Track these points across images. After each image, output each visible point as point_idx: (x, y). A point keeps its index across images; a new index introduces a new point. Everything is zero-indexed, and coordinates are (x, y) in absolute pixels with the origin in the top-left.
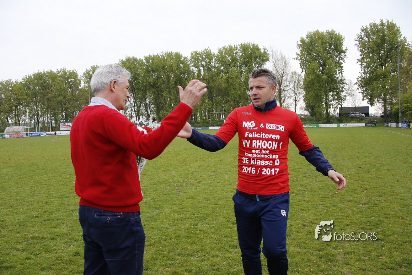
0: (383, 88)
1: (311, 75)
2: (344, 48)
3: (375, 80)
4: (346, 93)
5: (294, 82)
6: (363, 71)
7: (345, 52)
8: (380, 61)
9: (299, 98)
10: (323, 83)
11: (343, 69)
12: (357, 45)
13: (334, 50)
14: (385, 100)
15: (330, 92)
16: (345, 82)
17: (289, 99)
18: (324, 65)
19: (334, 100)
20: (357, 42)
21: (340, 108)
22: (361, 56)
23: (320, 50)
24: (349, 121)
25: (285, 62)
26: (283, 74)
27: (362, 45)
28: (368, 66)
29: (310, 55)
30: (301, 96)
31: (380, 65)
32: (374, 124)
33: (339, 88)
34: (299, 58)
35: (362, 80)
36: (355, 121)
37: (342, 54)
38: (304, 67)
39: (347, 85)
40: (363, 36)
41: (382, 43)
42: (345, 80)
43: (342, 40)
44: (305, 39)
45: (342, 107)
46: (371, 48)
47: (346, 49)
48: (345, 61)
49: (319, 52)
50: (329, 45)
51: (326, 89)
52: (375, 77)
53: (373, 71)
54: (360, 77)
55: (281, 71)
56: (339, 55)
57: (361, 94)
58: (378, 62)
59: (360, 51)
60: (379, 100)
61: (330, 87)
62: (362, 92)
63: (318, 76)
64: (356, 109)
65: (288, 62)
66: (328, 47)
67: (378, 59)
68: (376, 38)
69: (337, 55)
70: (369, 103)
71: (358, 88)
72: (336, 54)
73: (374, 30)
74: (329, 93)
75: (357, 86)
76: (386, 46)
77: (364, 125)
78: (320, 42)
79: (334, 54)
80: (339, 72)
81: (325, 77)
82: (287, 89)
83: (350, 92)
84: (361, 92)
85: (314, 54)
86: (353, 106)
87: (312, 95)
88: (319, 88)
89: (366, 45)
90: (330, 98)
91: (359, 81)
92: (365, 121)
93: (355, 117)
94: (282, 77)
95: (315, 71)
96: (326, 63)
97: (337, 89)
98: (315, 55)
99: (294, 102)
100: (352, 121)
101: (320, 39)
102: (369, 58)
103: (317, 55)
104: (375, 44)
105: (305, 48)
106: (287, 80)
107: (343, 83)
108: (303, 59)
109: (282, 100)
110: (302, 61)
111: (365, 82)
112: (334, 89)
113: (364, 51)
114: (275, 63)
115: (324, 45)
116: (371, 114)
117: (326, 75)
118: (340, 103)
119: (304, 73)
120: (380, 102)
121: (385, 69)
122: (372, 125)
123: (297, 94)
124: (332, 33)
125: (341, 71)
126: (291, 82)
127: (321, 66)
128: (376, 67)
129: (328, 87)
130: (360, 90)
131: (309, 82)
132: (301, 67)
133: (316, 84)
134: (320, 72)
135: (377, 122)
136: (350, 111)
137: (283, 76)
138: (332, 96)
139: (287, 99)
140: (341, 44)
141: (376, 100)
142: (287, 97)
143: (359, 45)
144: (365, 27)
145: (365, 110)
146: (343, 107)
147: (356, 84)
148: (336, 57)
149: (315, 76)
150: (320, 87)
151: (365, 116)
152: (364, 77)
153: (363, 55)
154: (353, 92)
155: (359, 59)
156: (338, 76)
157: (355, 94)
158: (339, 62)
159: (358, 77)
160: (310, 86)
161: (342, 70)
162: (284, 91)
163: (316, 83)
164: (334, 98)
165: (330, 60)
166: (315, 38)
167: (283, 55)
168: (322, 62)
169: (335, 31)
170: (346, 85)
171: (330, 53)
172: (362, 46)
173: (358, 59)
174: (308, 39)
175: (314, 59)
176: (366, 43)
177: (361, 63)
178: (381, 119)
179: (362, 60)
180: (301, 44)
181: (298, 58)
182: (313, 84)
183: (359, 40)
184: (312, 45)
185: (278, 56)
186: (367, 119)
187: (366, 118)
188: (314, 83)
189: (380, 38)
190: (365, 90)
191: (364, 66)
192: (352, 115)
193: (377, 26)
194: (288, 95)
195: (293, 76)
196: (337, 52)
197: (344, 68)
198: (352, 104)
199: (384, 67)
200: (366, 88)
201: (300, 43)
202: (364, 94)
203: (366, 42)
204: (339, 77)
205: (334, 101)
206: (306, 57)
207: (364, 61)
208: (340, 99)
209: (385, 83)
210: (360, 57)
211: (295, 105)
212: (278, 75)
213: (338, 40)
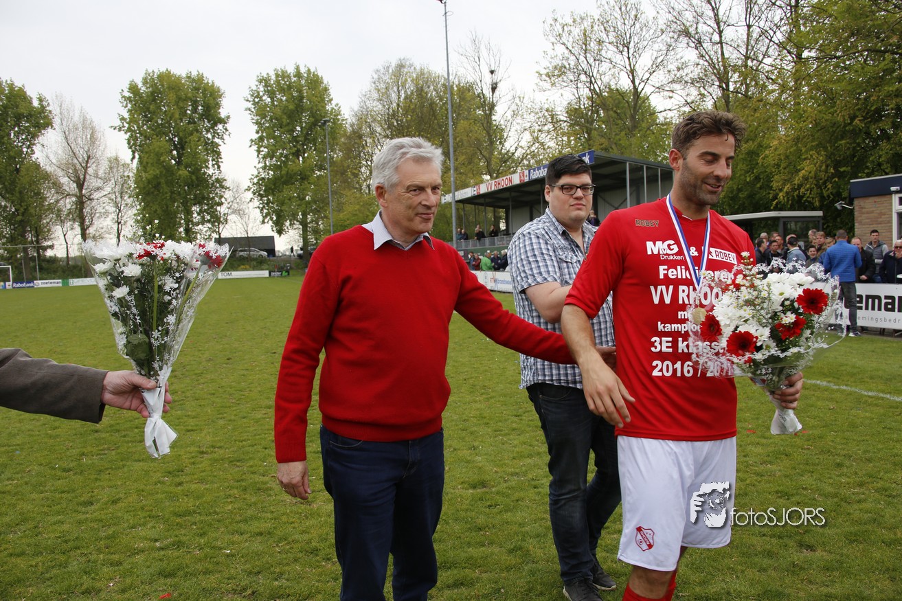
0: (300, 200)
1: (153, 166)
2: (223, 113)
3: (286, 183)
4: (229, 208)
5: (113, 181)
6: (262, 165)
7: (226, 123)
8: (294, 146)
9: (126, 216)
10: (180, 186)
11: (221, 158)
12: (250, 110)
13: (202, 117)
14: (304, 224)
15: (194, 205)
16: (226, 184)
17: (102, 219)
18: (181, 147)
19: (203, 222)
20: (250, 105)
21: (215, 238)
22: (257, 132)
23: (173, 113)
24: (236, 266)
25: (92, 135)
26: (87, 162)
27: (260, 111)
28: (270, 155)
29: (151, 122)
30: (130, 212)
31: (293, 154)
32: (286, 272)
33: (213, 198)
34: (126, 128)
35: (261, 182)
36: (248, 267)
37: (220, 126)
38: (137, 148)
39: (231, 192)
40: (261, 94)
41: (298, 111)
42: (225, 180)
43: (220, 96)
44: (139, 86)
45: (220, 236)
46: (276, 119)
47: (228, 117)
48: (225, 142)
49: (171, 118)
50: (192, 105)
51: (185, 198)
52: (285, 178)
53: (280, 166)
54: (257, 176)
55: (82, 154)
56: (213, 128)
57: (258, 210)
58: (290, 148)
59: (256, 123)
60: (294, 224)
61: (195, 195)
62: (261, 206)
63: (169, 170)
64: (249, 242)
65: (98, 135)
66: (190, 108)
67: (290, 142)
68: (286, 100)
69: (210, 128)
70: (274, 229)
71: (251, 199)
72: (208, 124)
73: (284, 84)
74: (194, 208)
75: (249, 195)
76: (306, 118)
77: (265, 273)
78: (172, 96)
79: (203, 126)
80: (214, 163)
81: (183, 172)
82: (96, 195)
83: (236, 205)
84: (259, 207)
85: (160, 122)
86: (243, 236)
87: (156, 211)
88: (171, 197)
89: (269, 112)
90: (196, 217)
91: (254, 184)
92: (268, 265)
93: (247, 258)
94: (86, 168)
95: (162, 159)
96: (186, 142)
97: (208, 199)
98: (161, 124)
99: (115, 227)
100: (242, 267)
101: (173, 89)
102: (274, 138)
103: (167, 123)
104: (285, 111)
105: (139, 106)
106: (97, 176)
107: (222, 187)
108: (135, 131)
109: (87, 223)
110: (132, 135)
111: (265, 186)
112: (204, 198)
113: (264, 124)
114: (67, 133)
115: (181, 104)
116: (279, 251)
117: (186, 168)
118: (217, 230)
119: (136, 161)
120: (295, 227)
121: (303, 162)
122: (281, 274)
123: (122, 208)
124: (198, 79)
125: (218, 161)
126: (106, 180)
127: (176, 148)
128: (286, 156)
129: (190, 195)
130: (257, 203)
131: (149, 182)
132: (130, 148)
133: (164, 188)
134: (173, 162)
135: (291, 268)
136: (238, 246)
137: (89, 165)
138: (199, 214)
139: (98, 217)
140: (218, 105)
141: (288, 223)
142: (98, 215)
143: (253, 110)
144: (265, 76)
145: (267, 244)
146: (222, 236)
147: (249, 190)
148: (208, 131)
149: (162, 169)
150: (172, 192)
151: (268, 256)
152: (263, 176)
153: (262, 133)
154: (243, 207)
155: (254, 139)
156: (210, 171)
157: (246, 211)
158: (212, 142)
159: (253, 175)
160: (152, 190)
161: (220, 160)
162: (91, 200)
163: (164, 186)
164: (203, 218)
165: (195, 137)
166: (163, 86)
167: (88, 117)
168: (176, 139)
169: (204, 76)
170: (227, 191)
171: (195, 123)
172: (260, 113)
173: (251, 140)
174: (147, 89)
175: (160, 131)
176: (268, 109)
177: (259, 148)
178: (299, 261)
179: (259, 142)
180: (130, 97)
181: (124, 127)
182: (157, 186)
183: (254, 100)
184: (154, 100)
185: (76, 119)
186: (273, 261)
187: (269, 260)
188: (159, 184)
189: (293, 101)
190: (266, 204)
191: (263, 153)
192: (241, 253)
193: (289, 76)
194: (100, 209)
195: (111, 168)
196: (209, 122)
197: (223, 155)
198: (242, 232)
199: (301, 159)
200: (269, 199)
201: (127, 94)
202: (265, 211)
203: (266, 105)
204: (213, 174)
205: (203, 224)
206: (142, 127)
207: (264, 144)
208: (216, 220)
209: (304, 190)
210: (256, 136)
211: (118, 231)
212: (75, 161)
213: (210, 96)
